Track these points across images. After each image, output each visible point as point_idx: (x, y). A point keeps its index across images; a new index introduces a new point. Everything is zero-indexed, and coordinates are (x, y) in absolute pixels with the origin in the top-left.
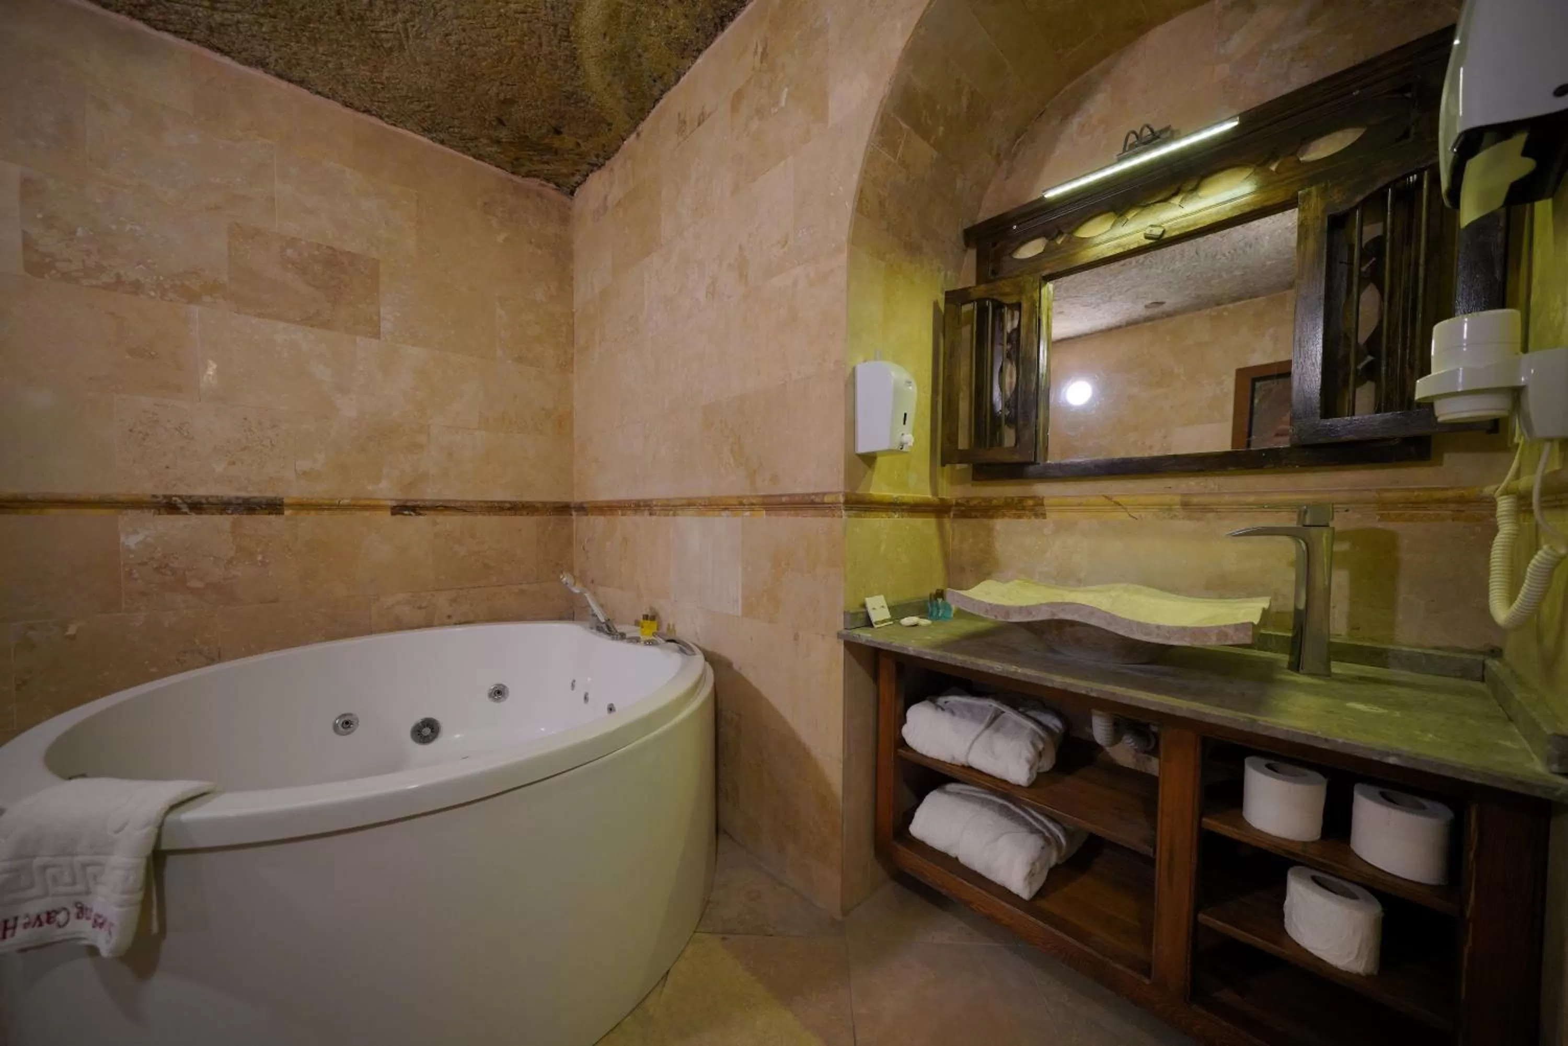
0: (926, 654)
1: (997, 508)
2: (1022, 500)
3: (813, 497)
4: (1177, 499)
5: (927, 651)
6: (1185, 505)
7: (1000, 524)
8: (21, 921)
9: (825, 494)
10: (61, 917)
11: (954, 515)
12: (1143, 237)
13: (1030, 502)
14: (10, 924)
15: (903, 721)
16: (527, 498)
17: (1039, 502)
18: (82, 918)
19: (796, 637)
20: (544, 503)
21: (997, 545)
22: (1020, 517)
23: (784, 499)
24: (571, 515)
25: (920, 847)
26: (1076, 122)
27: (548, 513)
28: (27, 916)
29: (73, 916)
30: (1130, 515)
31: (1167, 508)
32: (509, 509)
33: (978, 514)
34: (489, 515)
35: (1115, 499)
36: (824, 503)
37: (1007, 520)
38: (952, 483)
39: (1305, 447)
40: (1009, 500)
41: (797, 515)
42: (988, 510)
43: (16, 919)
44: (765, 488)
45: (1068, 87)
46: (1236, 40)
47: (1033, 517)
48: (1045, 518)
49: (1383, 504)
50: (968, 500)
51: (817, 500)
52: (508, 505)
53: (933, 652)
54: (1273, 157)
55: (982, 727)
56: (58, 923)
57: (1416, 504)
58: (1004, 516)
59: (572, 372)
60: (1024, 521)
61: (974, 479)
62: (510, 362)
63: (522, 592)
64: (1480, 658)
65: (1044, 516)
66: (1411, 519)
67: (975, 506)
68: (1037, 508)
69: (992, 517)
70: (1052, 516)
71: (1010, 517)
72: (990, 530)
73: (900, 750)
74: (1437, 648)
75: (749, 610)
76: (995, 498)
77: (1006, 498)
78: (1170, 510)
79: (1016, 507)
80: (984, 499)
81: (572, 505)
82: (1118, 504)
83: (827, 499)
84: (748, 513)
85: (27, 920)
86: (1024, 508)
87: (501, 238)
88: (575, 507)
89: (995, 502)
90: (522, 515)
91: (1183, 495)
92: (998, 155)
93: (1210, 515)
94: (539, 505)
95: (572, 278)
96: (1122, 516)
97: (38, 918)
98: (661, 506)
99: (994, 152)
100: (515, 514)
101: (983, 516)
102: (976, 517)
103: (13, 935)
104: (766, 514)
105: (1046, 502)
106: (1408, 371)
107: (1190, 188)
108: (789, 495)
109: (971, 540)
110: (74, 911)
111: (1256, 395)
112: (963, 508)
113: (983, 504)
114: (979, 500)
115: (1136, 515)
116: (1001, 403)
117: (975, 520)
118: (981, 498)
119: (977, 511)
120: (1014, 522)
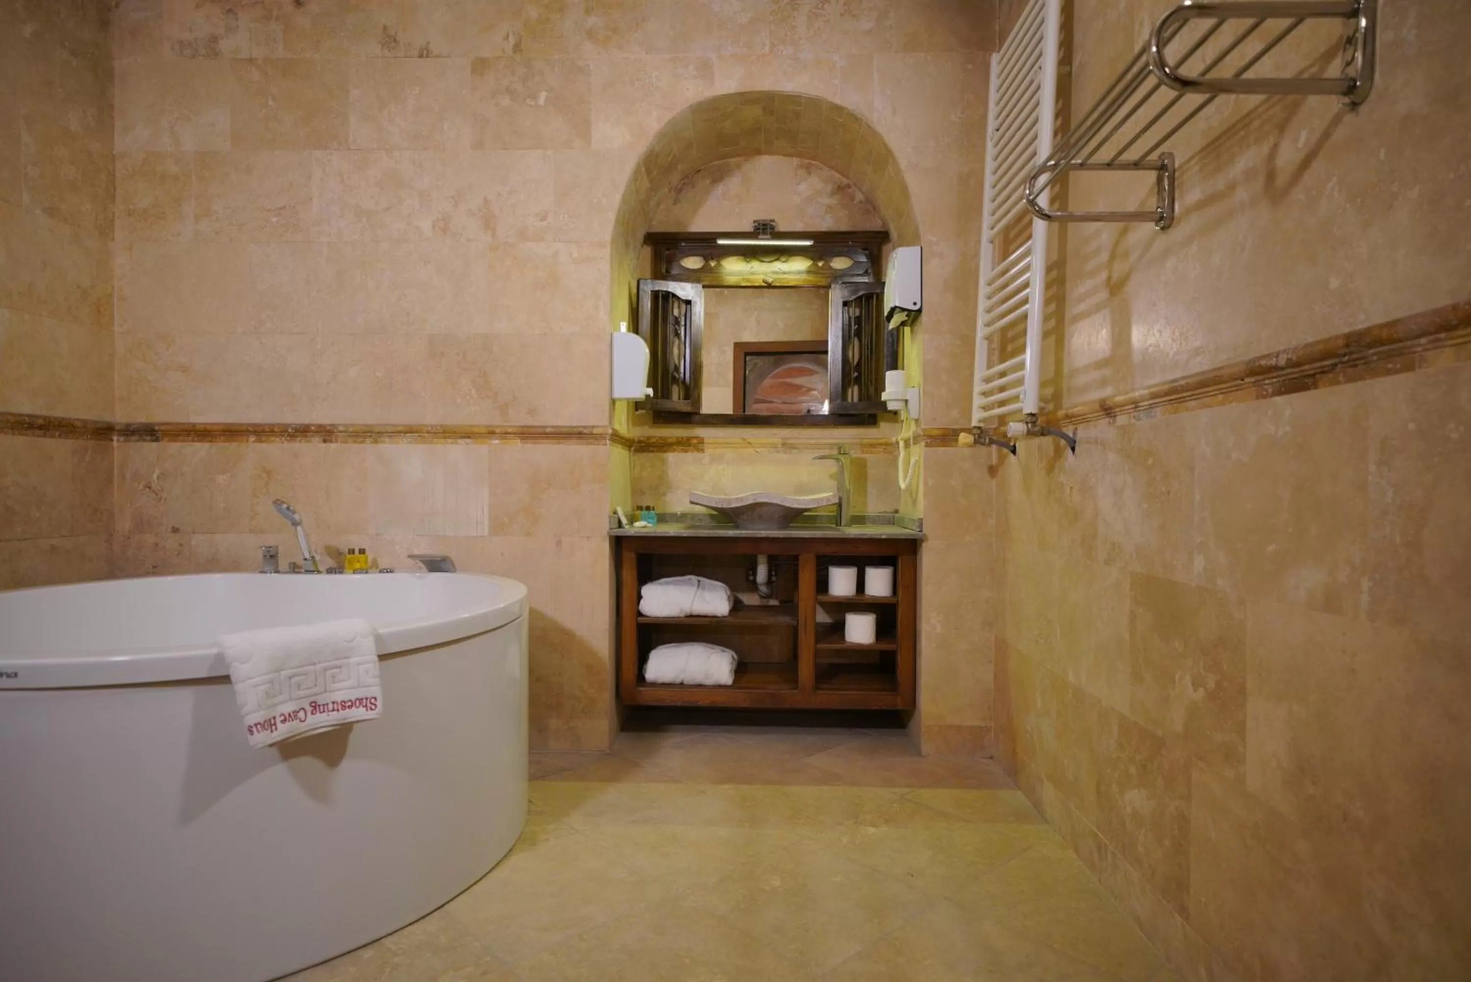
0: (684, 533)
1: (671, 445)
2: (689, 439)
3: (582, 429)
4: (780, 441)
5: (683, 531)
6: (784, 444)
7: (671, 457)
8: (278, 720)
9: (593, 427)
10: (301, 714)
11: (635, 449)
12: (761, 281)
13: (695, 441)
14: (273, 722)
15: (640, 597)
16: (59, 412)
17: (701, 441)
18: (316, 713)
19: (559, 543)
20: (85, 422)
21: (670, 473)
22: (686, 451)
23: (548, 430)
24: (112, 440)
25: (654, 684)
26: (720, 189)
27: (85, 437)
28: (283, 715)
29: (309, 713)
30: (755, 450)
31: (774, 446)
32: (40, 427)
33: (655, 449)
34: (13, 434)
35: (748, 440)
36: (593, 434)
37: (676, 454)
38: (634, 425)
39: (841, 415)
40: (680, 439)
41: (559, 443)
42: (663, 446)
43: (274, 718)
44: (520, 418)
45: (716, 163)
46: (802, 187)
47: (696, 452)
48: (704, 452)
49: (862, 445)
50: (649, 438)
51: (585, 431)
52: (41, 421)
53: (688, 531)
54: (820, 259)
55: (695, 588)
56: (300, 719)
57: (872, 446)
58: (674, 451)
59: (113, 240)
60: (689, 454)
61: (654, 423)
62: (38, 212)
63: (53, 549)
64: (892, 515)
65: (702, 451)
66: (871, 453)
67: (654, 443)
68: (697, 445)
69: (665, 452)
70: (709, 451)
71: (679, 452)
72: (664, 462)
73: (639, 619)
74: (879, 513)
75: (498, 527)
76: (669, 438)
77: (678, 438)
78: (777, 447)
79: (685, 444)
80: (661, 438)
81: (117, 427)
82: (749, 443)
83: (595, 431)
84: (497, 442)
85: (282, 718)
86: (690, 445)
87: (28, 30)
88: (118, 431)
89: (669, 440)
90: (53, 437)
91: (783, 439)
92: (672, 188)
93: (795, 451)
94: (79, 424)
95: (112, 107)
96: (751, 450)
97: (290, 715)
98: (351, 432)
99: (670, 187)
100: (45, 436)
101: (658, 451)
102: (653, 451)
103: (276, 729)
104: (521, 442)
105: (705, 441)
106: (869, 383)
107: (784, 260)
108: (552, 427)
109: (650, 469)
110: (309, 709)
111: (747, 368)
112: (643, 445)
113: (660, 441)
114: (657, 439)
115: (758, 450)
116: (672, 368)
117: (652, 454)
118: (658, 437)
119: (654, 447)
120: (682, 455)
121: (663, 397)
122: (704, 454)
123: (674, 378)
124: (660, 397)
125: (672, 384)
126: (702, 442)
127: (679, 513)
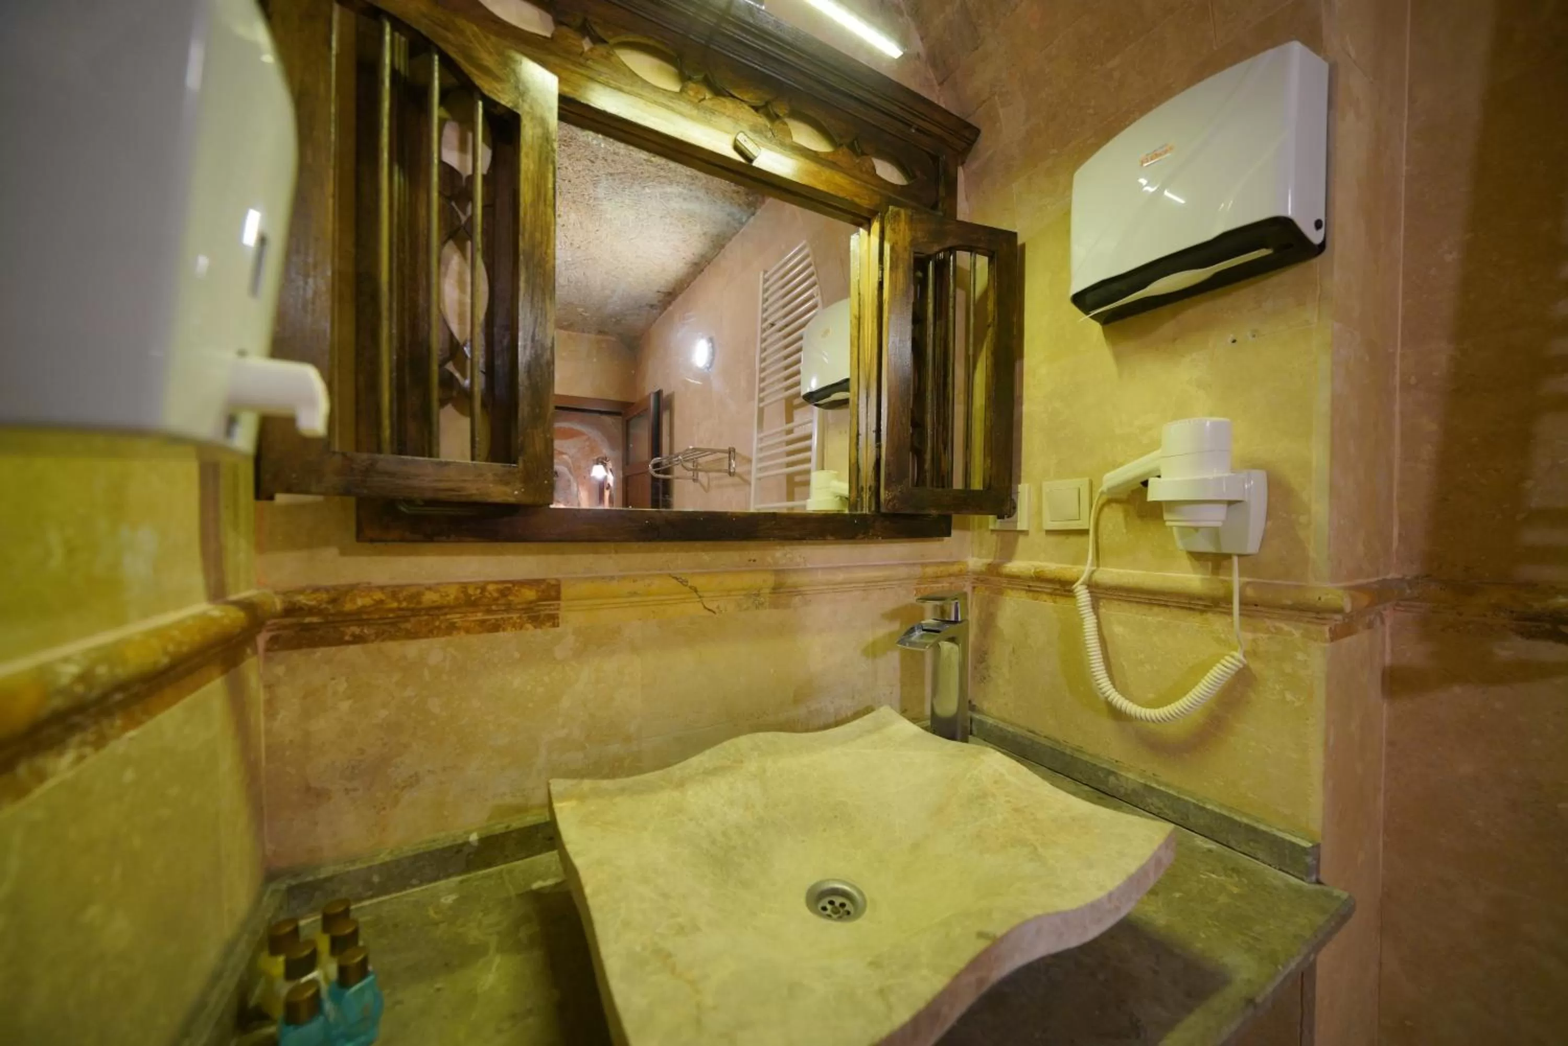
1: (434, 610)
2: (505, 588)
4: (771, 579)
6: (777, 588)
7: (438, 652)
11: (275, 639)
13: (527, 594)
17: (549, 594)
22: (493, 627)
30: (705, 607)
31: (755, 593)
33: (369, 633)
35: (691, 582)
37: (454, 639)
38: (262, 545)
40: (470, 590)
42: (403, 619)
47: (529, 626)
48: (556, 625)
50: (338, 593)
54: (853, 146)
58: (448, 629)
60: (506, 637)
61: (360, 536)
65: (553, 620)
67: (362, 610)
68: (541, 606)
69: (414, 637)
70: (576, 621)
71: (467, 632)
76: (429, 588)
77: (464, 586)
78: (758, 595)
79: (489, 605)
80: (395, 592)
82: (694, 589)
86: (508, 610)
89: (430, 598)
96: (694, 608)
101: (381, 636)
102: (358, 640)
105: (565, 592)
109: (345, 706)
112: (313, 620)
113: (389, 604)
114: (378, 596)
115: (713, 606)
116: (437, 342)
117: (353, 651)
118: (382, 588)
119: (361, 622)
120: (478, 642)
121: (401, 447)
122: (558, 630)
123: (448, 382)
124: (386, 445)
125: (443, 403)
126: (553, 593)
127: (474, 837)
